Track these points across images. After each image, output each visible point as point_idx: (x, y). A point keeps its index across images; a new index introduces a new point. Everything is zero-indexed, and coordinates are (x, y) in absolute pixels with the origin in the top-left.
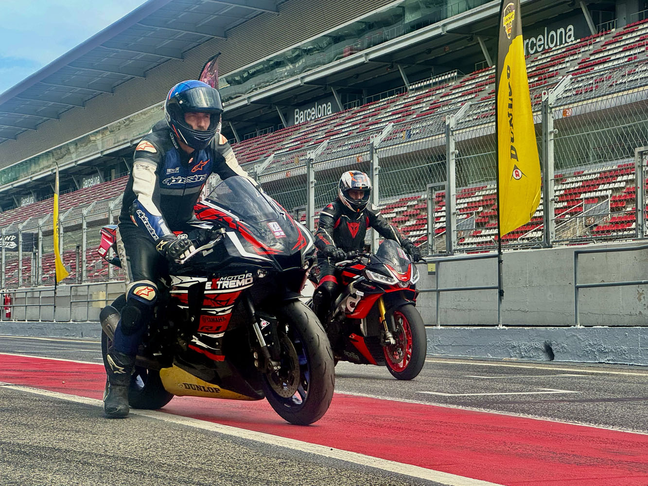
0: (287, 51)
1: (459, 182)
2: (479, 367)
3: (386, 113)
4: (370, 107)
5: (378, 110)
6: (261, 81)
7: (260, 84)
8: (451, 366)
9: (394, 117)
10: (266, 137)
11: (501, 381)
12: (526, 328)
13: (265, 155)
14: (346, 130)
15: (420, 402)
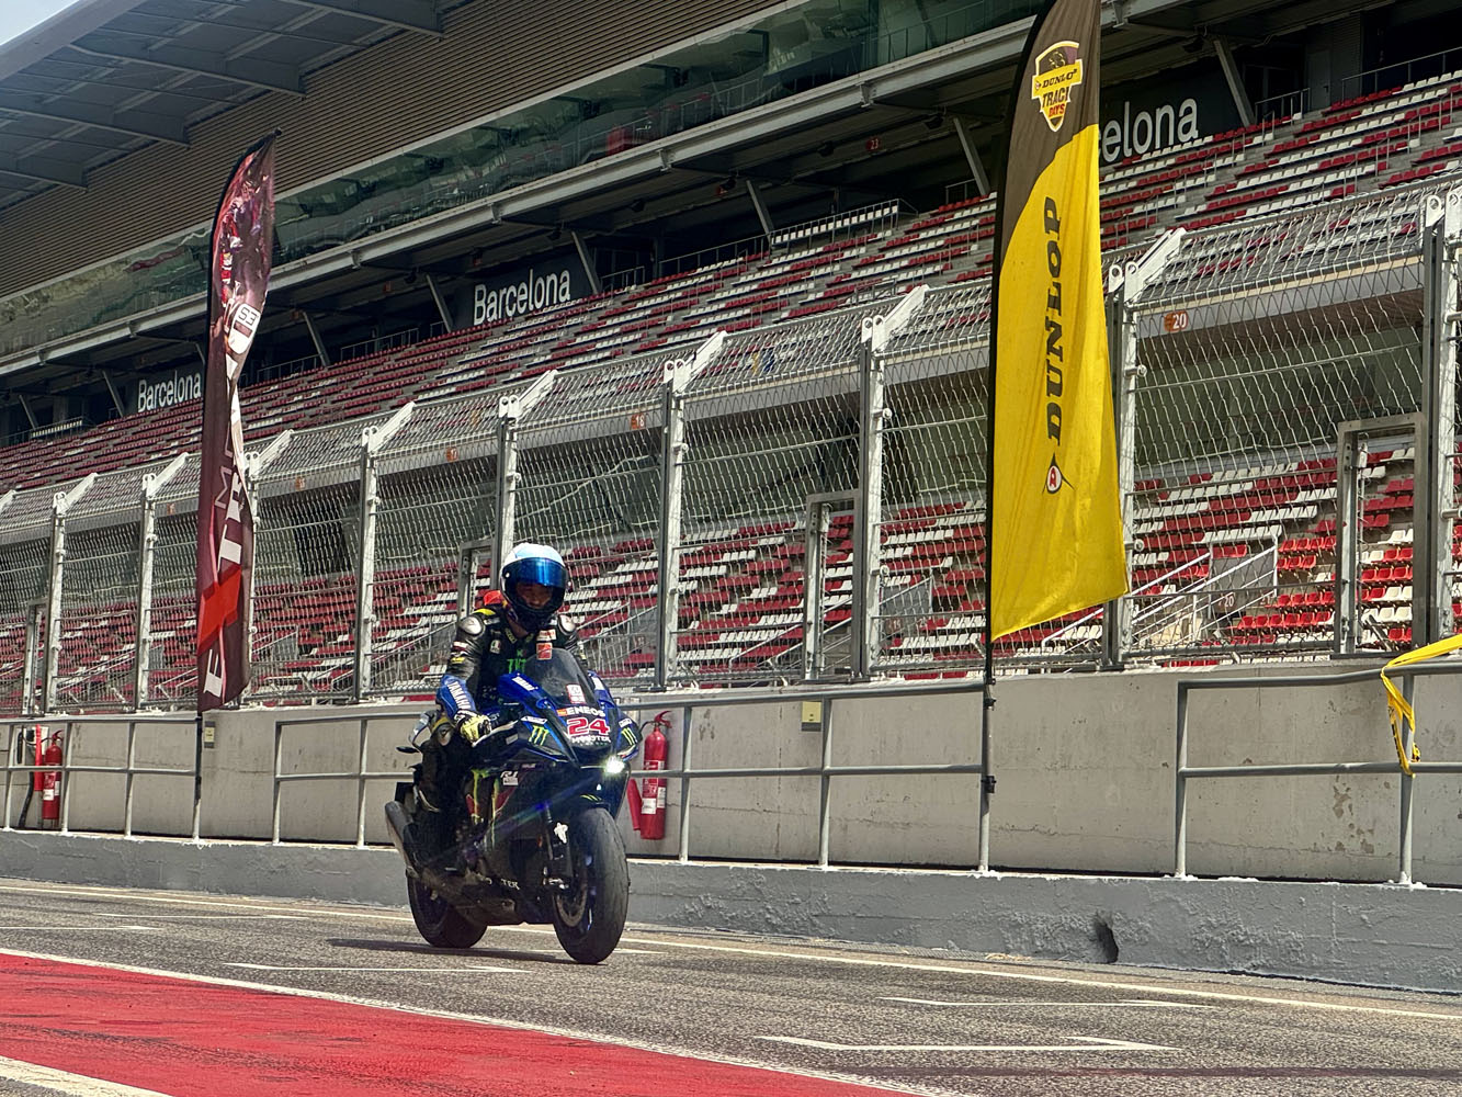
0: (461, 133)
1: (890, 491)
2: (923, 975)
3: (711, 302)
4: (670, 288)
5: (691, 296)
6: (391, 208)
7: (387, 217)
8: (852, 970)
9: (732, 315)
10: (399, 355)
11: (978, 1014)
12: (1048, 877)
13: (394, 402)
14: (605, 344)
15: (762, 1063)
